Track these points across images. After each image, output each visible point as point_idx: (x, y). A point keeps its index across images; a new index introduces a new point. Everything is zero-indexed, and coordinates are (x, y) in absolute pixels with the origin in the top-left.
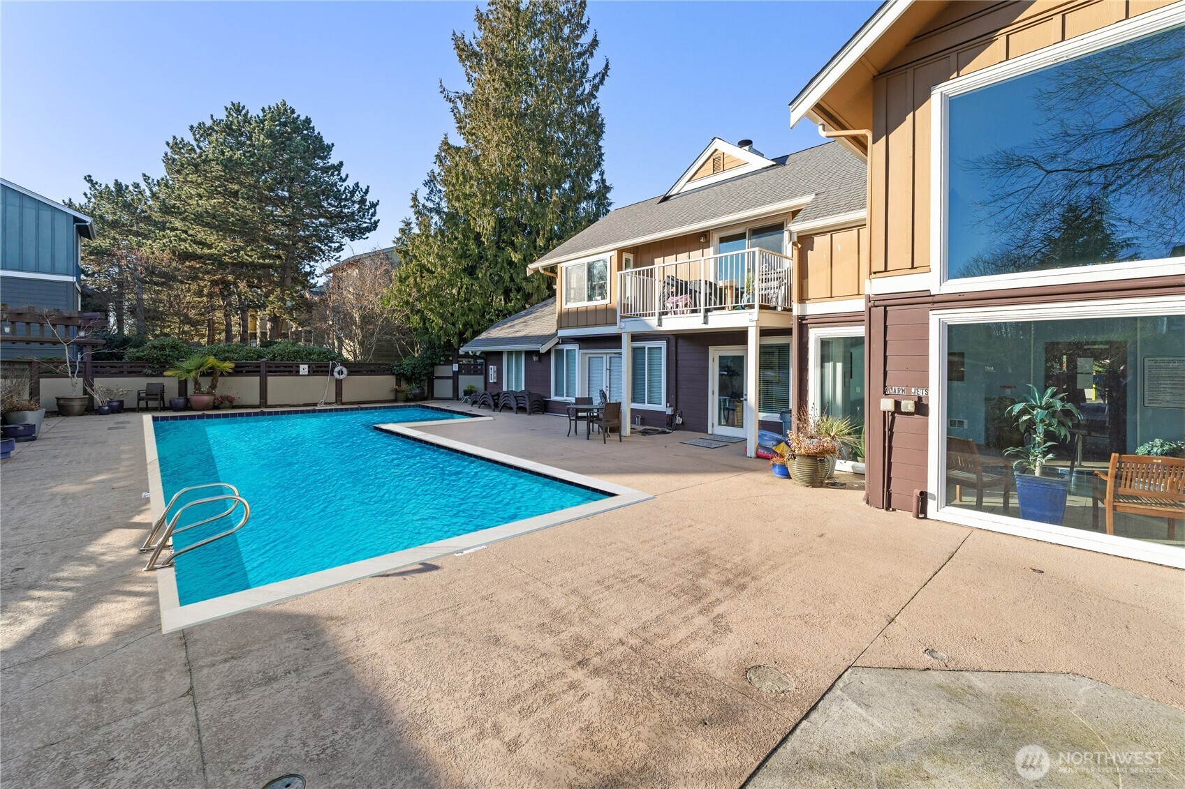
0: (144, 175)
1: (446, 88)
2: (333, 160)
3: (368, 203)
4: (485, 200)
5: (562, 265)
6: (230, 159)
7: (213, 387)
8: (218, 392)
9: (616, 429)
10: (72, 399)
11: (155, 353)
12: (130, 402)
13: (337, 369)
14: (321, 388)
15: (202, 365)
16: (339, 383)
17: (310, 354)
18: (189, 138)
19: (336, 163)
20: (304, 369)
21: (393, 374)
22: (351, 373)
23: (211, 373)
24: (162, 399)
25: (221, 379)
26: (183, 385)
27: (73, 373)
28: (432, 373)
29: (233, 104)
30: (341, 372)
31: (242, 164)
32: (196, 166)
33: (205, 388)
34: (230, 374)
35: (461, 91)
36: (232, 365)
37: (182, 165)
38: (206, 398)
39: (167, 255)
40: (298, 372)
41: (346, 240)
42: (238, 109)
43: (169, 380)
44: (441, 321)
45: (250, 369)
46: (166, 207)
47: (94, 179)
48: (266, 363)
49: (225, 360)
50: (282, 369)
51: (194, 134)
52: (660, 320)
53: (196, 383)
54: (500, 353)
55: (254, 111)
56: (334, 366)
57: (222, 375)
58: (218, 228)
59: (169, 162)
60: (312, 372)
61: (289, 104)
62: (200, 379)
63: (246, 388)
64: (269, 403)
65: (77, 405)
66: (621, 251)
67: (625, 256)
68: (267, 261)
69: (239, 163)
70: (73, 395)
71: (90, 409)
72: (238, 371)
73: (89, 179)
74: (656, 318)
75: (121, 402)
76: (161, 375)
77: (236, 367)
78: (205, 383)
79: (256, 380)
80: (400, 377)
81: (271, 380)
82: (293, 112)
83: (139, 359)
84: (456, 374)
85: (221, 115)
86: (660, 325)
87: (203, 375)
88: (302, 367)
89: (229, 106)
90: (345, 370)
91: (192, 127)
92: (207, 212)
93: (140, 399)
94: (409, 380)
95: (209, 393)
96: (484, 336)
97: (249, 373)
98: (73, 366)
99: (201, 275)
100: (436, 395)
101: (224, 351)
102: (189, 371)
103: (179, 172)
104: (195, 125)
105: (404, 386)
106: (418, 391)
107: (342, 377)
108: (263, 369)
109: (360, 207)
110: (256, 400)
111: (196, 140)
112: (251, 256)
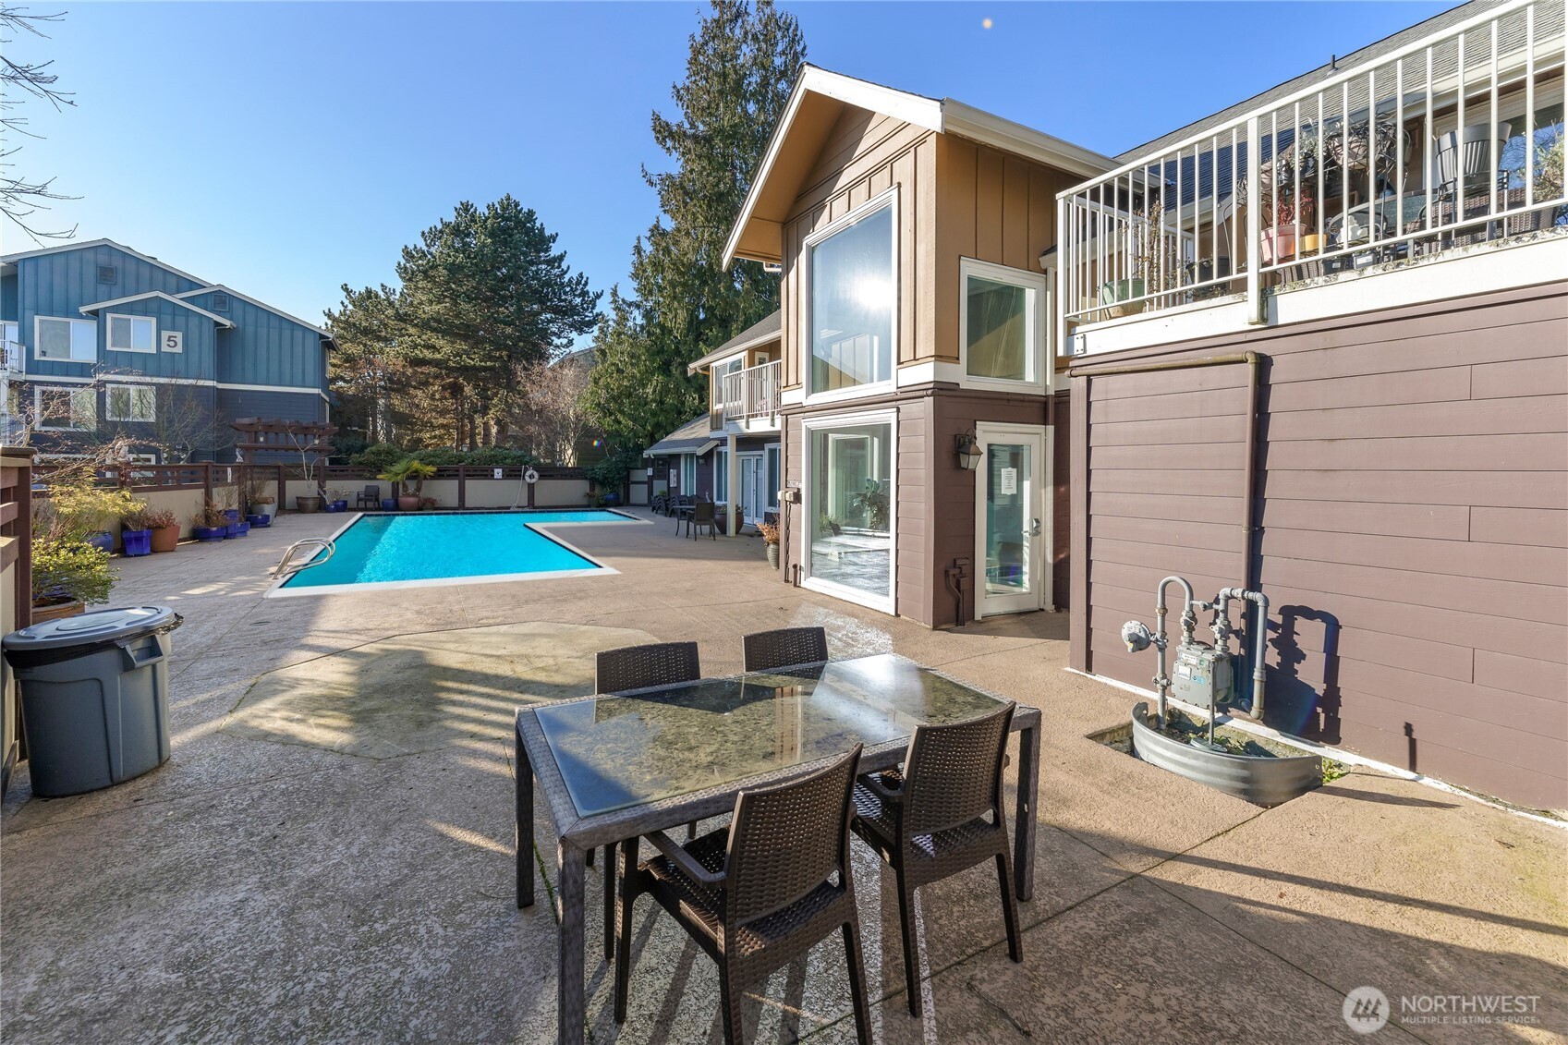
0: (382, 285)
1: (649, 172)
2: (555, 251)
3: (591, 294)
4: (675, 292)
5: (713, 365)
6: (453, 264)
7: (419, 489)
8: (424, 494)
9: (724, 531)
10: (306, 499)
11: (373, 458)
12: (352, 503)
13: (528, 473)
14: (514, 491)
15: (408, 469)
16: (531, 487)
17: (506, 458)
18: (422, 245)
19: (558, 254)
20: (498, 473)
21: (586, 479)
22: (541, 477)
23: (415, 476)
24: (377, 500)
25: (425, 482)
26: (395, 486)
27: (309, 476)
28: (628, 477)
29: (462, 204)
30: (531, 476)
31: (463, 267)
32: (425, 272)
33: (411, 490)
34: (432, 478)
35: (663, 173)
36: (434, 469)
37: (413, 272)
38: (412, 500)
39: (400, 362)
40: (493, 476)
41: (574, 335)
42: (466, 207)
43: (384, 484)
44: (631, 423)
45: (451, 473)
46: (399, 315)
47: (350, 287)
48: (464, 466)
49: (428, 465)
50: (479, 473)
51: (426, 240)
52: (748, 422)
53: (404, 485)
54: (678, 456)
55: (482, 210)
56: (526, 470)
57: (425, 478)
58: (444, 333)
59: (402, 271)
60: (506, 476)
61: (513, 197)
62: (407, 482)
63: (446, 490)
64: (467, 505)
65: (311, 503)
66: (752, 351)
67: (758, 355)
68: (488, 363)
69: (460, 268)
70: (308, 495)
71: (321, 507)
72: (440, 475)
73: (345, 288)
74: (744, 420)
75: (345, 502)
76: (375, 479)
77: (439, 471)
78: (412, 486)
79: (455, 483)
80: (593, 482)
81: (469, 484)
82: (517, 205)
83: (360, 463)
84: (651, 478)
85: (451, 218)
86: (748, 428)
87: (409, 478)
88: (496, 470)
89: (459, 206)
90: (536, 474)
91: (423, 233)
92: (433, 318)
93: (359, 500)
94: (603, 484)
95: (413, 495)
96: (670, 437)
97: (450, 477)
98: (309, 471)
99: (431, 380)
100: (632, 501)
101: (430, 456)
102: (397, 474)
103: (410, 280)
104: (427, 230)
105: (598, 491)
106: (612, 496)
107: (533, 481)
108: (461, 473)
109: (583, 300)
110: (455, 503)
111: (427, 245)
112: (473, 359)
